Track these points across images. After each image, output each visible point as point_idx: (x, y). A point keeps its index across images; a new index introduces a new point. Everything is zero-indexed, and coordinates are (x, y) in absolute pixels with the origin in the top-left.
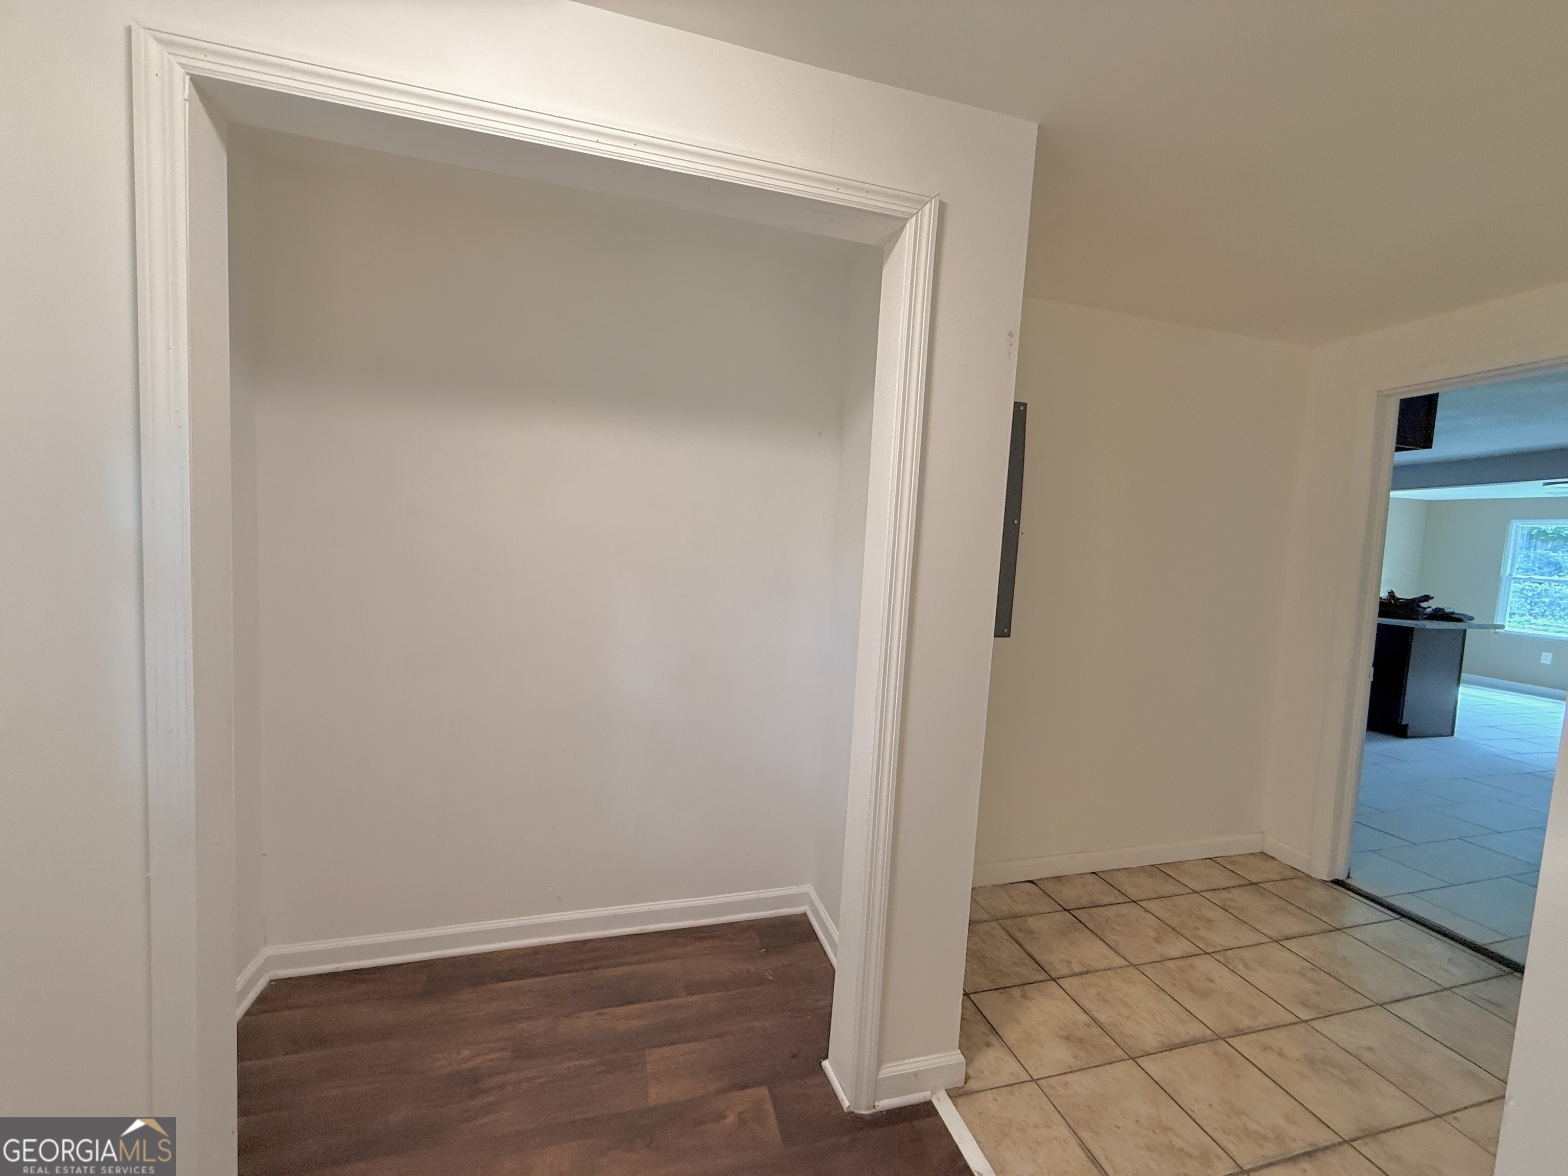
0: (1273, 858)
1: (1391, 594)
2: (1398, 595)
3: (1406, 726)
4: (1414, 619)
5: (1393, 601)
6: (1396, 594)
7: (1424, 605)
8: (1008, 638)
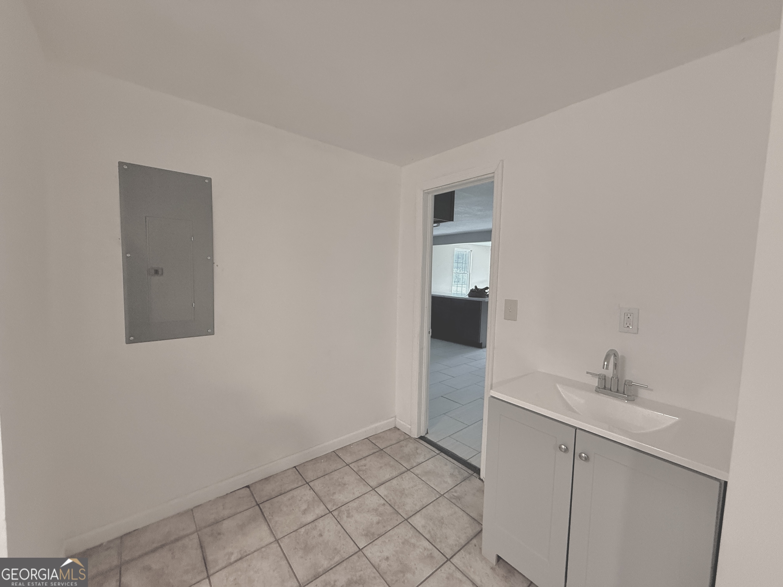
0: (399, 429)
1: (476, 287)
2: (478, 287)
3: (482, 343)
4: (483, 297)
5: (476, 290)
6: (477, 287)
7: (486, 291)
8: (213, 335)
